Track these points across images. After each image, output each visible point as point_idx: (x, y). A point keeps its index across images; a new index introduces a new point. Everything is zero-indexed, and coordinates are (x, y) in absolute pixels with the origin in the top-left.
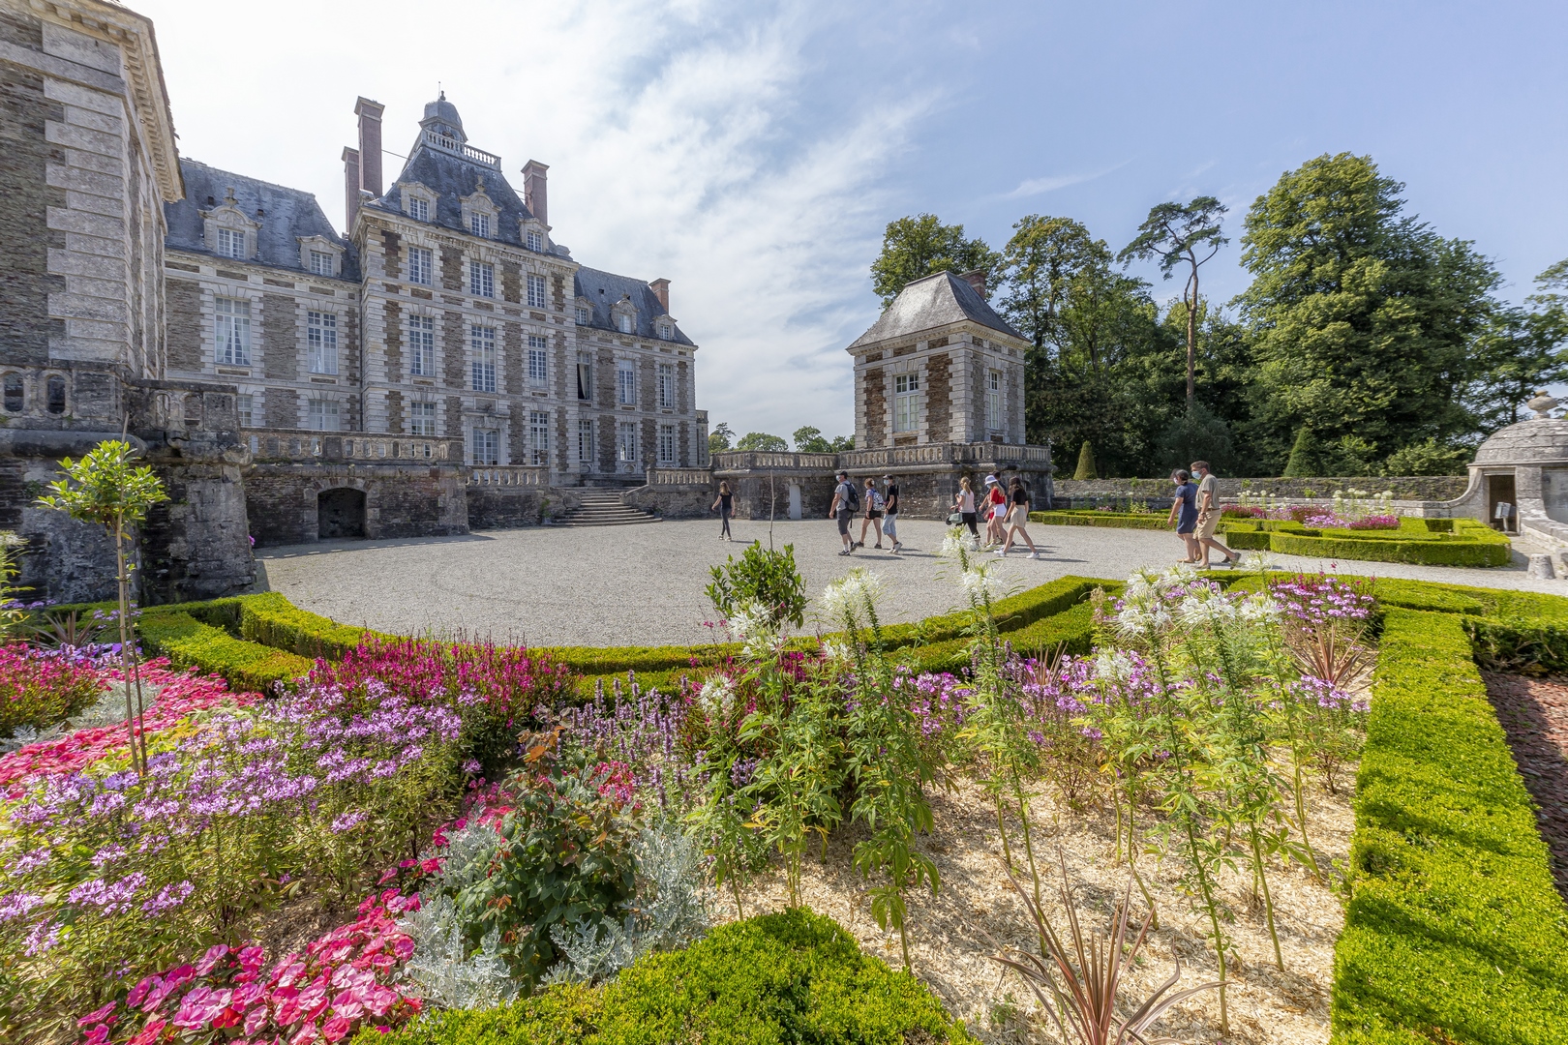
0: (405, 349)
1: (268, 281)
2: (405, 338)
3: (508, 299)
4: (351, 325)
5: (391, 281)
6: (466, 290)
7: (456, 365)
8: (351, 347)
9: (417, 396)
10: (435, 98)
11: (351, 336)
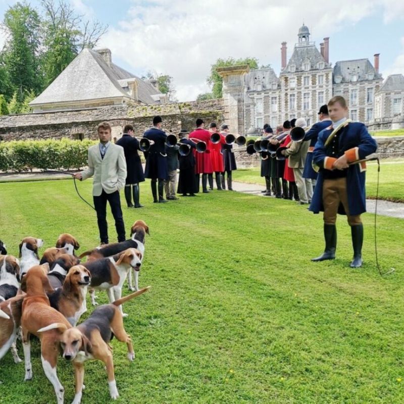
0: (289, 103)
1: (265, 93)
2: (289, 101)
3: (313, 84)
4: (279, 99)
5: (286, 88)
6: (302, 85)
7: (300, 105)
8: (279, 104)
9: (291, 114)
10: (302, 26)
11: (279, 101)
